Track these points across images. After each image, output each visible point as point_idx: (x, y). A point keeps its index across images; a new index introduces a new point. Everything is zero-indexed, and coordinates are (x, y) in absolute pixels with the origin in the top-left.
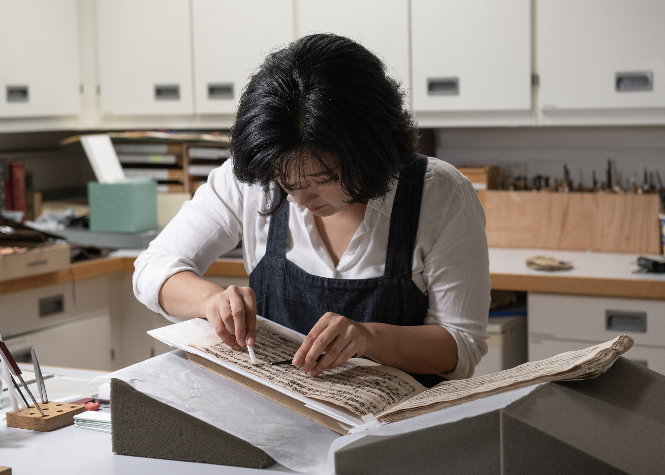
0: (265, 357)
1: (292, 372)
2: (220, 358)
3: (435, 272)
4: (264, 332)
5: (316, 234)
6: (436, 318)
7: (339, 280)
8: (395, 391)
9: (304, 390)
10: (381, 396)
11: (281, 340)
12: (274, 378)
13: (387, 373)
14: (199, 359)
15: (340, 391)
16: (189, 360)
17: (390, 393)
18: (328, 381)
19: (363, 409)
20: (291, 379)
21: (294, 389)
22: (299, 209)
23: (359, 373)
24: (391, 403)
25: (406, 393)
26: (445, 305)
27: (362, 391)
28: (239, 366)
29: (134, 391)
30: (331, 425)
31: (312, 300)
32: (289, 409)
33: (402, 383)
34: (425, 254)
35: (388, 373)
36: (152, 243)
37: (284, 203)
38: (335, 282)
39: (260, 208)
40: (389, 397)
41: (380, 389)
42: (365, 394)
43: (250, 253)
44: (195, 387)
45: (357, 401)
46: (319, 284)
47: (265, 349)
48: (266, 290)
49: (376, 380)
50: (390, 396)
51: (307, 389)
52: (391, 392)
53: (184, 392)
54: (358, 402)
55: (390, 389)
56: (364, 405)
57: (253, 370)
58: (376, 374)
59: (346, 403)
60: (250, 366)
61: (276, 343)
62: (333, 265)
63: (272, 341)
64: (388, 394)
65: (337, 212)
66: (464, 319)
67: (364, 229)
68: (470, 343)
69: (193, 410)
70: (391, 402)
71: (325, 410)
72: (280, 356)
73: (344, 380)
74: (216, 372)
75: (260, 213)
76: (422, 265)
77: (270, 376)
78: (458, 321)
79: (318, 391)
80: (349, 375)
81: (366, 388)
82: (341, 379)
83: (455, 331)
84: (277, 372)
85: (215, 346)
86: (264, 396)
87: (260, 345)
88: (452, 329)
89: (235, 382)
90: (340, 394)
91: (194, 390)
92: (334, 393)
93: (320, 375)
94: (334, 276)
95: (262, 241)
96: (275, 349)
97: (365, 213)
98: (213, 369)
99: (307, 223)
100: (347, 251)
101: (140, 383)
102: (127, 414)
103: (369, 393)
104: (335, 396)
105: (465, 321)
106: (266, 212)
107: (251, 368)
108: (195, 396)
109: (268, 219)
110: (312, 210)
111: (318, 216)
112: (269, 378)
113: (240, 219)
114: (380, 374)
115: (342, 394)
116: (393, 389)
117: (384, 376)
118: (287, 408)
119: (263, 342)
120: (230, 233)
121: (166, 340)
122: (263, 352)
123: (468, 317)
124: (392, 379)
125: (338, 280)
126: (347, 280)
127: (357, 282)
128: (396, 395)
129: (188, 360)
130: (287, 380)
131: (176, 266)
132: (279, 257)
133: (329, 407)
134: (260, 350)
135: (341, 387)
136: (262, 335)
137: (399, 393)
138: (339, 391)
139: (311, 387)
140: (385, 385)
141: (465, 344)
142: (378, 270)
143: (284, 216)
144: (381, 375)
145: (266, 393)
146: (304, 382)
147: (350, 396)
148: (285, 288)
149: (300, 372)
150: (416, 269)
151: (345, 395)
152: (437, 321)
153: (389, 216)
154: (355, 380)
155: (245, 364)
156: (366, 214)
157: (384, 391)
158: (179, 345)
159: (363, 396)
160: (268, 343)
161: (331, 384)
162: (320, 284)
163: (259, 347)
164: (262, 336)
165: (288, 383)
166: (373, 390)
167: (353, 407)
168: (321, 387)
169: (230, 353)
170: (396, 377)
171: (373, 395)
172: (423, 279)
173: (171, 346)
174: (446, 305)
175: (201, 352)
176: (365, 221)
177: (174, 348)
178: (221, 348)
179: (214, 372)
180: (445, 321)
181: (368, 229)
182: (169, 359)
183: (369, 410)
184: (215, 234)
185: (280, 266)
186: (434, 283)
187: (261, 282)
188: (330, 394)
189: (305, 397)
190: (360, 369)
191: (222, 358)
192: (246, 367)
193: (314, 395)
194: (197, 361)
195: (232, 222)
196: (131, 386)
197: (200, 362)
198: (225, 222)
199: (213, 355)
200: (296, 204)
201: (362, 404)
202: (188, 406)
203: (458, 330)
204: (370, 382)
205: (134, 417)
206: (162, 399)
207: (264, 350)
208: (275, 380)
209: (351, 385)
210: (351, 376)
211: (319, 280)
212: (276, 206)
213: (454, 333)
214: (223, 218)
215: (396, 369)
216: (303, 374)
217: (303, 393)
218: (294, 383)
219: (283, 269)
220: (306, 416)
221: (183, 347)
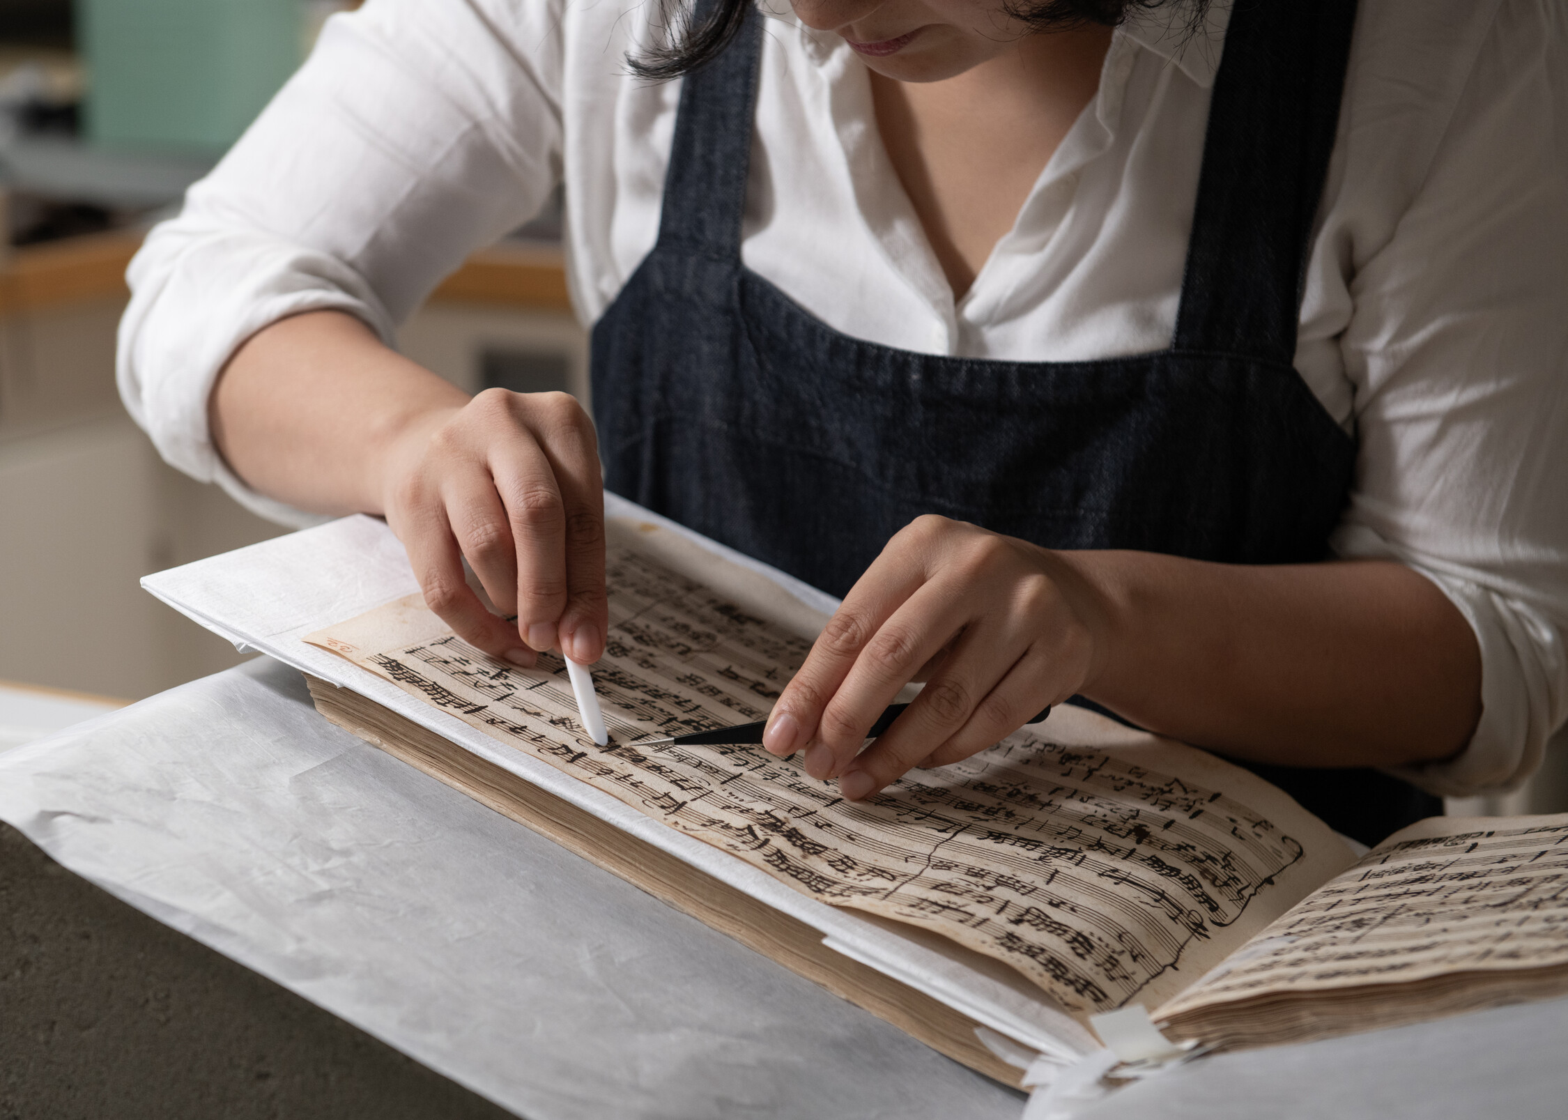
0: (648, 698)
1: (762, 770)
2: (450, 708)
3: (1400, 335)
4: (648, 576)
5: (875, 159)
6: (1388, 532)
7: (972, 362)
8: (1217, 869)
9: (819, 866)
10: (1162, 895)
11: (718, 615)
12: (685, 803)
13: (1177, 780)
14: (358, 708)
15: (980, 874)
16: (319, 708)
17: (1198, 876)
18: (924, 817)
19: (1085, 967)
20: (760, 807)
21: (775, 858)
22: (810, 48)
23: (1056, 779)
24: (1205, 929)
25: (1265, 873)
26: (1437, 478)
27: (1076, 871)
28: (532, 748)
29: (51, 869)
30: (942, 1034)
31: (850, 443)
32: (750, 948)
33: (1245, 827)
34: (1361, 251)
35: (1183, 779)
36: (198, 193)
37: (740, 23)
38: (958, 370)
39: (634, 42)
40: (1197, 896)
41: (1156, 863)
42: (1092, 889)
43: (588, 239)
44: (335, 845)
45: (1058, 929)
46: (885, 378)
47: (650, 659)
48: (656, 396)
49: (1133, 817)
50: (1198, 891)
51: (831, 864)
52: (1202, 874)
53: (279, 872)
54: (1065, 931)
55: (1196, 859)
56: (1092, 947)
57: (592, 764)
58: (1130, 783)
59: (1011, 936)
60: (577, 748)
61: (697, 627)
62: (947, 293)
63: (681, 618)
64: (1191, 882)
65: (977, 64)
66: (1516, 541)
67: (1093, 140)
68: (1535, 646)
69: (315, 969)
70: (1207, 924)
71: (915, 970)
72: (714, 692)
73: (990, 812)
74: (432, 767)
75: (634, 64)
76: (1344, 302)
77: (666, 795)
78: (1490, 548)
79: (881, 873)
80: (1010, 789)
81: (1091, 855)
82: (977, 809)
83: (1472, 590)
84: (697, 776)
85: (428, 648)
86: (642, 885)
87: (628, 641)
88: (1459, 583)
89: (516, 816)
90: (981, 889)
91: (327, 859)
92: (953, 882)
93: (889, 790)
94: (950, 347)
95: (641, 186)
96: (692, 659)
97: (1100, 65)
98: (420, 755)
99: (840, 116)
100: (1010, 235)
101: (84, 827)
102: (25, 964)
103: (1108, 884)
104: (959, 901)
105: (1521, 551)
106: (662, 62)
107: (583, 755)
108: (330, 890)
109: (672, 91)
110: (867, 52)
111: (888, 79)
112: (663, 807)
113: (553, 95)
114: (1148, 784)
115: (989, 888)
116: (1209, 857)
117: (1163, 792)
118: (740, 942)
119: (640, 622)
120: (511, 150)
121: (220, 618)
122: (641, 674)
123: (1535, 533)
124: (1201, 807)
125: (967, 362)
126: (1008, 364)
127: (1052, 374)
128: (1226, 884)
129: (314, 707)
130: (745, 815)
131: (282, 286)
132: (710, 259)
133: (934, 955)
134: (626, 665)
135: (981, 852)
136: (638, 592)
137: (1236, 874)
138: (976, 875)
139: (847, 849)
140: (1172, 837)
141: (1513, 649)
142: (1145, 321)
143: (740, 81)
144: (1153, 789)
145: (651, 873)
146: (816, 825)
147: (1025, 902)
148: (735, 392)
149: (799, 772)
150: (1316, 322)
151: (1002, 893)
152: (1392, 548)
153: (1205, 80)
154: (1041, 816)
155: (558, 736)
156: (1104, 71)
157: (1172, 869)
158: (273, 643)
159: (1082, 900)
160: (664, 631)
161: (936, 833)
162: (889, 378)
163: (623, 651)
164: (638, 598)
165: (749, 828)
166: (1125, 867)
167: (1041, 958)
168: (892, 851)
169: (494, 682)
170: (1215, 797)
171: (1124, 890)
172: (1341, 361)
173: (240, 644)
174: (1441, 481)
175: (368, 676)
176: (1100, 104)
177: (252, 654)
178: (457, 656)
179: (426, 768)
180: (1433, 548)
181: (1111, 138)
182: (231, 704)
183: (1114, 973)
184: (449, 155)
185: (715, 296)
186: (1393, 381)
187: (636, 360)
188: (936, 887)
189: (826, 903)
190: (1056, 757)
191: (460, 706)
192: (563, 750)
193: (865, 894)
194: (352, 715)
195: (519, 106)
196: (36, 849)
197: (367, 722)
198: (491, 104)
199: (419, 692)
200: (793, 26)
201: (1082, 943)
202: (290, 948)
203: (1487, 588)
204: (1107, 825)
205: (56, 982)
206: (174, 910)
207: (645, 663)
208: (692, 812)
209: (1027, 842)
210: (1019, 792)
211: (887, 361)
212: (706, 34)
213: (1468, 599)
214: (481, 87)
215: (1212, 760)
216: (807, 780)
217: (816, 884)
218: (775, 825)
219: (727, 311)
220: (829, 985)
221: (289, 655)
